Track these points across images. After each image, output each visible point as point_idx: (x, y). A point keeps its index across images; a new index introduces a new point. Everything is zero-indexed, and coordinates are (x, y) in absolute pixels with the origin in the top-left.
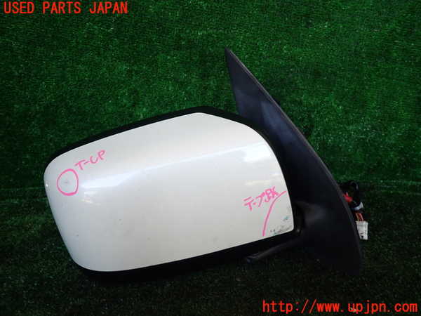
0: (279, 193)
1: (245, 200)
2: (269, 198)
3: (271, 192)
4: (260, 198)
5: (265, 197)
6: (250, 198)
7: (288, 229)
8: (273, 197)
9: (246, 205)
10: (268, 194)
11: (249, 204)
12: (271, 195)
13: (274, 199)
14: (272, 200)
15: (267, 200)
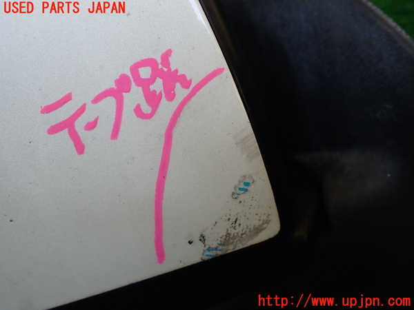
0: (195, 78)
1: (48, 109)
2: (153, 99)
3: (156, 73)
4: (111, 101)
5: (134, 96)
6: (68, 98)
7: (258, 230)
8: (171, 97)
9: (54, 130)
10: (145, 84)
11: (69, 124)
12: (158, 86)
13: (173, 106)
14: (166, 108)
15: (146, 109)
